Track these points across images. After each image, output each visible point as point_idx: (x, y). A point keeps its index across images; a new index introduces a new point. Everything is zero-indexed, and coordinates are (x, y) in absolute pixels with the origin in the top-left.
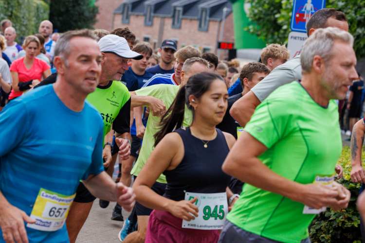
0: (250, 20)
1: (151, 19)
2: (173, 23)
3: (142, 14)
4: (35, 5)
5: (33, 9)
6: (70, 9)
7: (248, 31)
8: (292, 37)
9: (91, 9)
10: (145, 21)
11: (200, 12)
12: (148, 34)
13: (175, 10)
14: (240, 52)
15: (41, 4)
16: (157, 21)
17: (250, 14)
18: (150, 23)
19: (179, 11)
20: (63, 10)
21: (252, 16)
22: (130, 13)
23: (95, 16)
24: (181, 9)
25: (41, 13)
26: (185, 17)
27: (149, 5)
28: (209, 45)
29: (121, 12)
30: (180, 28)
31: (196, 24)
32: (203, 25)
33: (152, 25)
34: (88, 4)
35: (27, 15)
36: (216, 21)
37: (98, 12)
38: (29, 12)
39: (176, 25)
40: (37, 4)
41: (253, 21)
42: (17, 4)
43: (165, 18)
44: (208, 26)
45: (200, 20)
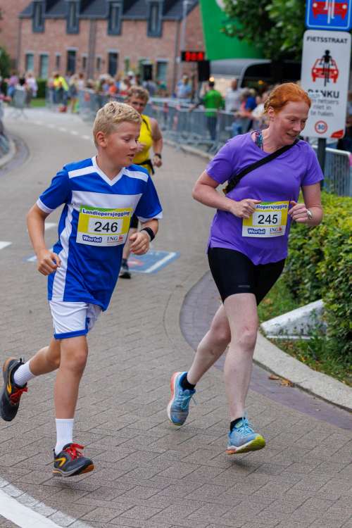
0: (228, 16)
1: (76, 23)
2: (110, 28)
3: (62, 15)
7: (226, 32)
8: (308, 38)
10: (68, 26)
11: (148, 8)
12: (73, 46)
13: (111, 8)
14: (215, 64)
16: (85, 26)
17: (227, 8)
18: (75, 29)
19: (117, 8)
21: (230, 10)
22: (44, 15)
24: (119, 5)
26: (125, 17)
28: (164, 56)
29: (30, 14)
30: (119, 33)
31: (143, 27)
32: (154, 26)
33: (77, 32)
36: (173, 21)
39: (114, 31)
41: (232, 17)
43: (97, 19)
44: (162, 29)
45: (150, 20)
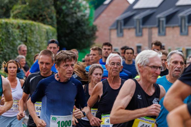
1: (141, 31)
2: (159, 32)
3: (133, 27)
4: (44, 30)
5: (43, 33)
6: (74, 30)
9: (91, 28)
10: (136, 33)
11: (180, 20)
12: (140, 43)
13: (159, 21)
15: (50, 29)
16: (146, 32)
18: (140, 34)
19: (163, 21)
20: (68, 31)
22: (123, 27)
23: (95, 33)
24: (164, 19)
25: (51, 36)
26: (168, 25)
27: (137, 19)
29: (115, 27)
30: (165, 35)
31: (177, 30)
32: (183, 30)
33: (142, 35)
34: (88, 25)
35: (39, 39)
37: (96, 30)
38: (41, 36)
39: (162, 33)
40: (47, 29)
42: (30, 31)
43: (151, 28)
44: (188, 31)
45: (181, 26)
